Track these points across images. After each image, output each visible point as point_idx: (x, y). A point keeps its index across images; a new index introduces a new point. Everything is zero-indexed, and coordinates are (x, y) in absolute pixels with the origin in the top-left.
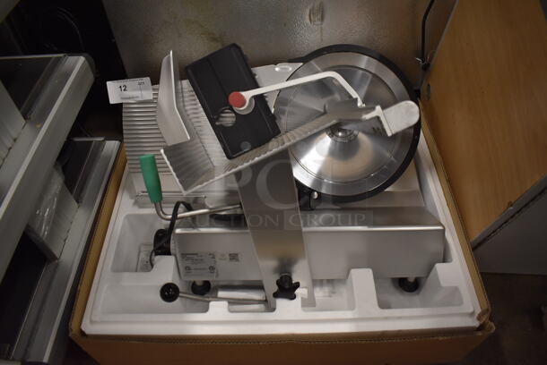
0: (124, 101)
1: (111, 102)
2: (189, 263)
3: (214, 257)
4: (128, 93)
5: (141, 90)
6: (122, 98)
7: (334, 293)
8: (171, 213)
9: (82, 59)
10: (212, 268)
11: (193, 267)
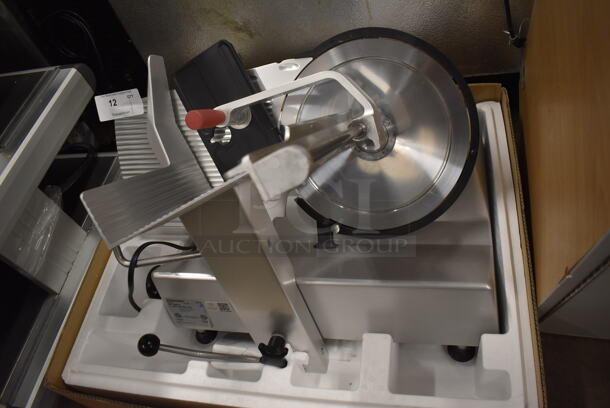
0: (116, 118)
1: (102, 120)
2: (177, 310)
3: (202, 306)
4: (120, 108)
5: (131, 103)
6: (113, 115)
7: (354, 356)
8: (130, 259)
9: (73, 71)
10: (204, 318)
11: (183, 314)
